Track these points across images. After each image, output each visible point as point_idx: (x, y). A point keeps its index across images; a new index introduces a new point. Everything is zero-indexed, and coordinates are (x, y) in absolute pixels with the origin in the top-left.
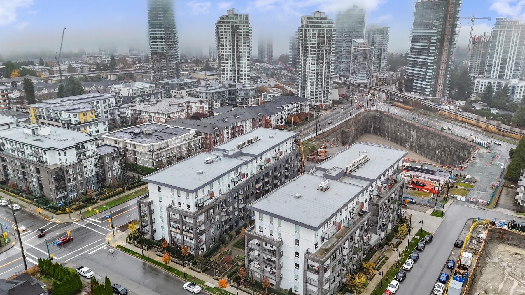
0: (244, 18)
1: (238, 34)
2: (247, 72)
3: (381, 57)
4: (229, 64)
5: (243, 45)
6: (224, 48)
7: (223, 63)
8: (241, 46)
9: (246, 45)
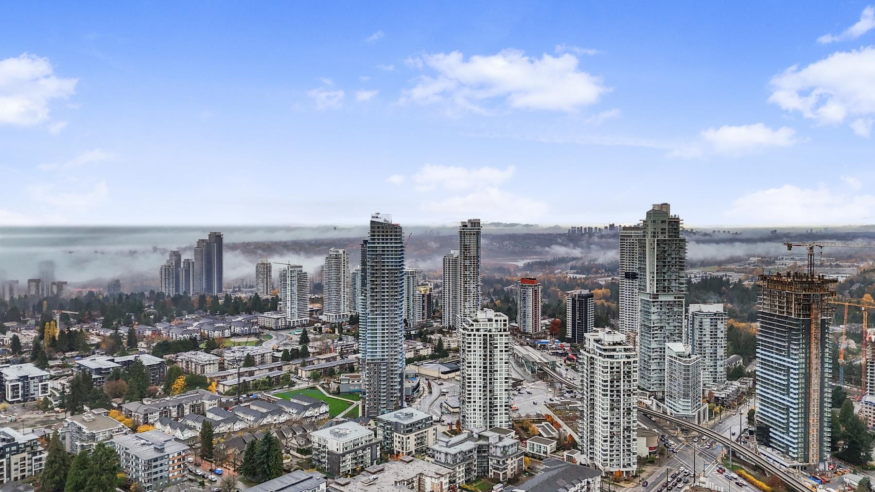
0: (501, 324)
1: (494, 346)
2: (504, 400)
3: (716, 357)
4: (477, 388)
5: (499, 361)
6: (472, 365)
7: (469, 386)
8: (496, 363)
9: (504, 361)
